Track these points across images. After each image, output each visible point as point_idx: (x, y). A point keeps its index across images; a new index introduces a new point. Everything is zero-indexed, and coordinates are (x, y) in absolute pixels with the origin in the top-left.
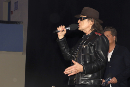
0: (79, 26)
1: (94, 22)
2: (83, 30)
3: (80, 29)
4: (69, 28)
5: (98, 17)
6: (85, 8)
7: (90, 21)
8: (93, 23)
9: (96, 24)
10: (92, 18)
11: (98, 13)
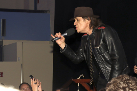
0: (76, 29)
1: (91, 19)
2: (82, 31)
3: (78, 31)
4: (66, 34)
5: (92, 13)
6: (77, 9)
7: (86, 20)
8: (90, 21)
9: (93, 21)
10: (87, 17)
11: (91, 9)
